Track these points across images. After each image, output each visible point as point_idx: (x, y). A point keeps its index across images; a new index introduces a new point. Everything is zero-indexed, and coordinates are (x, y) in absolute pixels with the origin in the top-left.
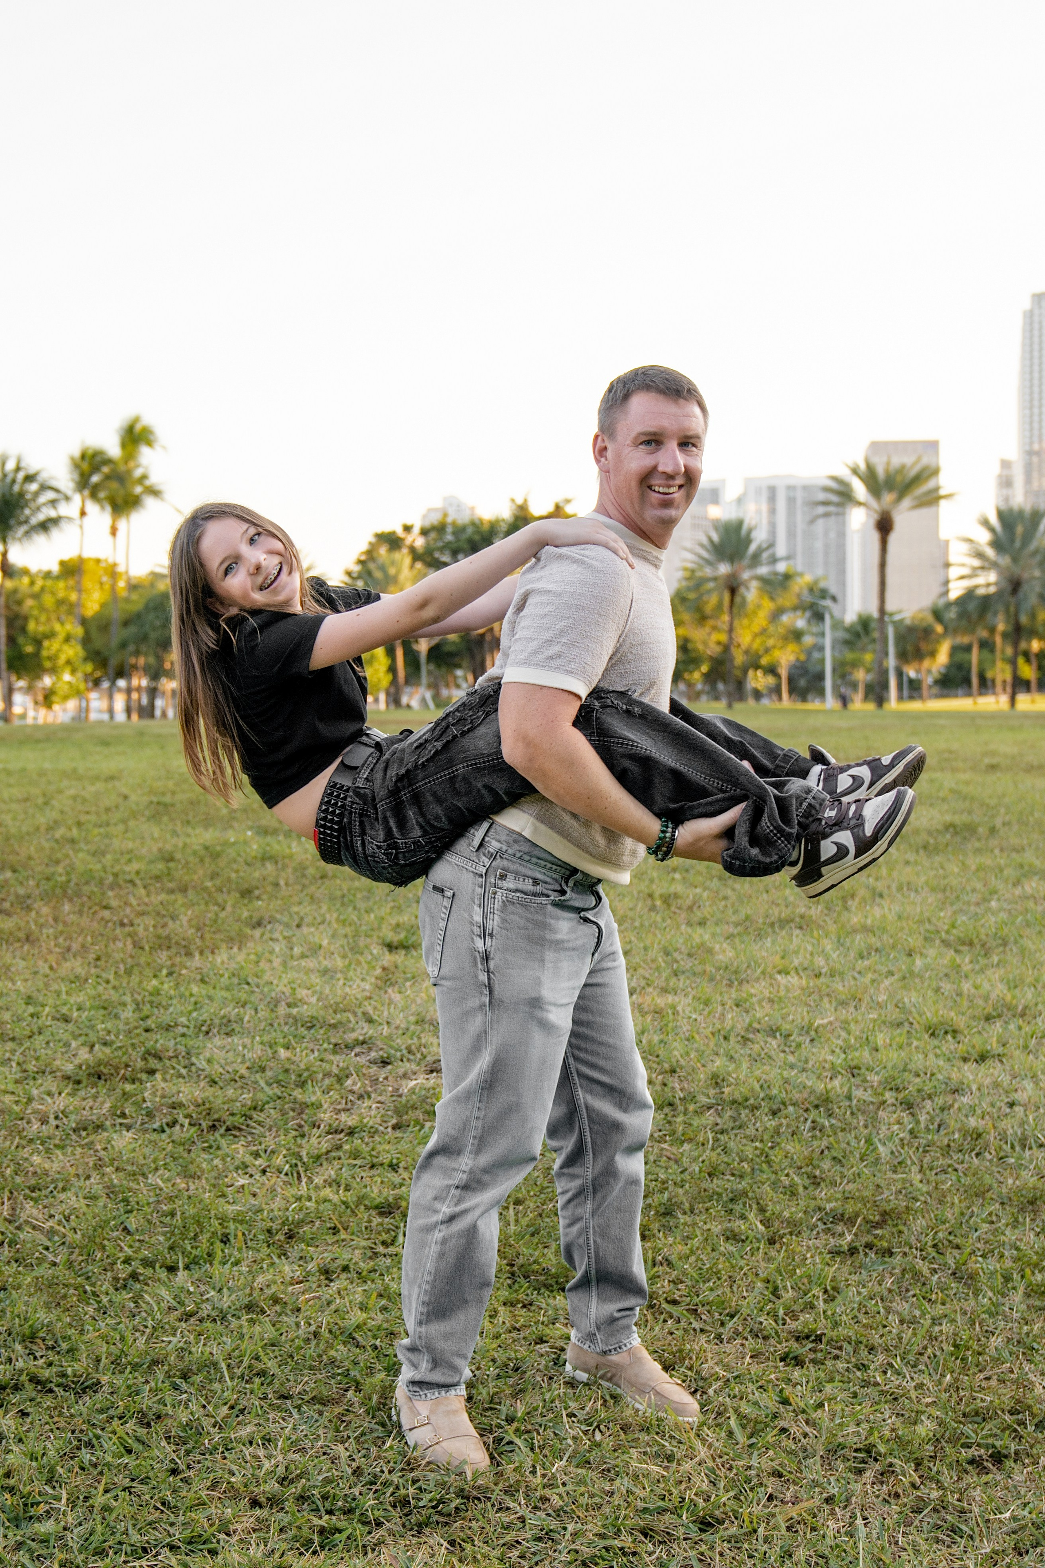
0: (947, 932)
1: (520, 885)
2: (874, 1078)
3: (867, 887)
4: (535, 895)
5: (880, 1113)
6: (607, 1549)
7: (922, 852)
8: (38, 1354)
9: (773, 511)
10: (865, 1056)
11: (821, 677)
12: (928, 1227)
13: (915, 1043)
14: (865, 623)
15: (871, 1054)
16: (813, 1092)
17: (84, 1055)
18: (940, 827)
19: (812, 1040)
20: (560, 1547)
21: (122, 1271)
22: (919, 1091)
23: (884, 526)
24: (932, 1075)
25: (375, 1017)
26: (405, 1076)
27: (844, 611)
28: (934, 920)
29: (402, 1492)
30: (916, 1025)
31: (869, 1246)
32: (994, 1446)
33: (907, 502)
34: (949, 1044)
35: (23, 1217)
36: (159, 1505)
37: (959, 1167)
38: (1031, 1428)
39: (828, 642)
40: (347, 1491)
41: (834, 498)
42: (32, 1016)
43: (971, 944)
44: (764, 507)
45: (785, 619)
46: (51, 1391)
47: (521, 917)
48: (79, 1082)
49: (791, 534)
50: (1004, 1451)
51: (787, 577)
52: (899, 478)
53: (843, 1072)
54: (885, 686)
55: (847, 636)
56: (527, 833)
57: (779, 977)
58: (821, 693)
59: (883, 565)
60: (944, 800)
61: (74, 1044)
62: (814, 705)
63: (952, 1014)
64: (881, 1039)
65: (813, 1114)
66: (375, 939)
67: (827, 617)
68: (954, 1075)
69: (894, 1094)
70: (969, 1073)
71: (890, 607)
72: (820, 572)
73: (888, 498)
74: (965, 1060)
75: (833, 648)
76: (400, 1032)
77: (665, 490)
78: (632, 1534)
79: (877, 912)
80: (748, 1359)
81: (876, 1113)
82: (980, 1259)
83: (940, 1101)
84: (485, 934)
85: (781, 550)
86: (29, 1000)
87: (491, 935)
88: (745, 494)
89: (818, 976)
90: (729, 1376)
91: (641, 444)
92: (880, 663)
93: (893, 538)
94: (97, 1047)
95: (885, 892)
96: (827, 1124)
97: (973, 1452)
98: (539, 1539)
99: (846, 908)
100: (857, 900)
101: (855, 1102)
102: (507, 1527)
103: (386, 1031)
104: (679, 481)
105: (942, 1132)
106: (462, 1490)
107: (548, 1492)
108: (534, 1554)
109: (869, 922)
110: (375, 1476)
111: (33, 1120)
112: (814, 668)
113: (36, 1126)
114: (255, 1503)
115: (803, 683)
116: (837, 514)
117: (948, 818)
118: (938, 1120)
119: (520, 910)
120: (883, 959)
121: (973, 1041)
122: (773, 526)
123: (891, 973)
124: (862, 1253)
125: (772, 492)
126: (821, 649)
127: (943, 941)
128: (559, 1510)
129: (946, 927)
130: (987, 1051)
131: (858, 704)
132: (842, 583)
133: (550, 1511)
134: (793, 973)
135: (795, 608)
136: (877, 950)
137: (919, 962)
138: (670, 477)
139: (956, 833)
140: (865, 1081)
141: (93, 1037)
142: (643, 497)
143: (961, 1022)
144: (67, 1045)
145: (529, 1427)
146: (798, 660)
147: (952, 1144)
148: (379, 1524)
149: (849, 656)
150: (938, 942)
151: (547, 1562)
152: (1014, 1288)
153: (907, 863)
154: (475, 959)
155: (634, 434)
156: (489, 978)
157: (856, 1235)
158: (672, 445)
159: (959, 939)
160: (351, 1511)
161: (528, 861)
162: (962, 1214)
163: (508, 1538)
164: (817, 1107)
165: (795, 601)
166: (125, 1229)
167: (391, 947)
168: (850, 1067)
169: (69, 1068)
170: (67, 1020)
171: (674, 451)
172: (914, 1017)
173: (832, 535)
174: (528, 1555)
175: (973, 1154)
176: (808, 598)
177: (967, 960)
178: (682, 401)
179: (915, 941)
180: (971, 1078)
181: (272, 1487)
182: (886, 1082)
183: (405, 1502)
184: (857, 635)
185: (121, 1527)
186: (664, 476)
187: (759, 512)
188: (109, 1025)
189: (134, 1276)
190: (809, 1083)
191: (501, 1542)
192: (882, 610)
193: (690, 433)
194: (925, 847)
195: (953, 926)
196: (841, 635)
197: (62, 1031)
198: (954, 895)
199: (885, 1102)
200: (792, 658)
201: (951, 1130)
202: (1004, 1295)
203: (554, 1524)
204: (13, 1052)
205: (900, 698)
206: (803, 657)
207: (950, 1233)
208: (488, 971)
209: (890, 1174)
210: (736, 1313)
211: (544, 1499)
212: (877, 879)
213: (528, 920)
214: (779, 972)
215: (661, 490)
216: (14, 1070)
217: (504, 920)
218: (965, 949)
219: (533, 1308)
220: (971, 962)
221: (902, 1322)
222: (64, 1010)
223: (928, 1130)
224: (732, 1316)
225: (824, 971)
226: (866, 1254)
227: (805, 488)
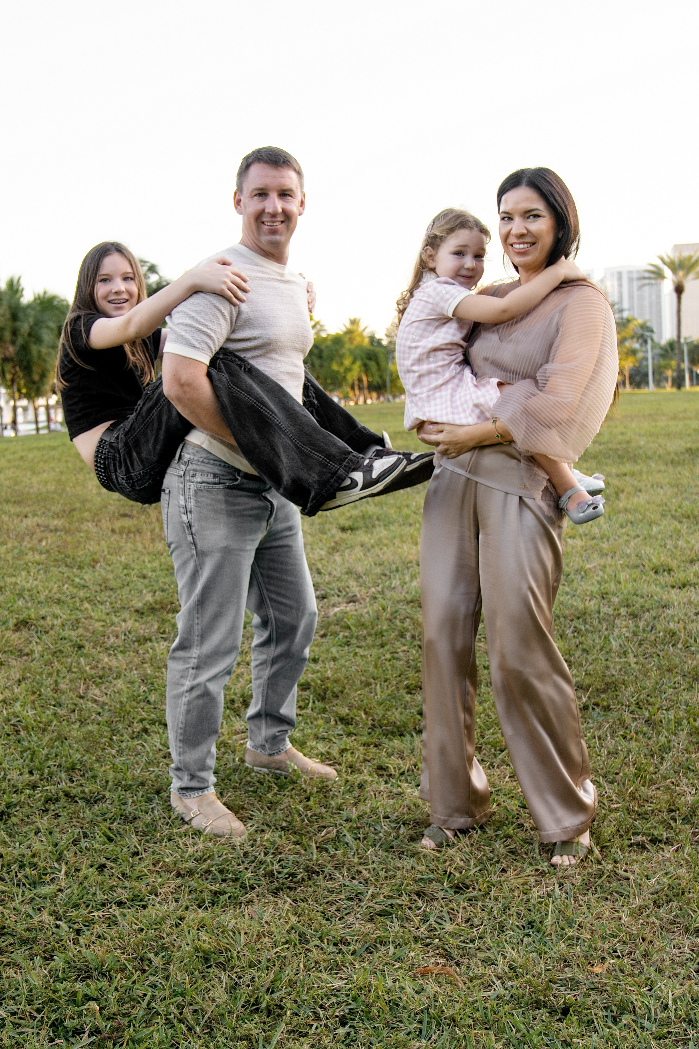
0: (676, 511)
1: (205, 479)
2: (615, 600)
3: (633, 486)
4: (215, 484)
5: (616, 621)
6: (392, 905)
7: (670, 465)
8: (74, 779)
9: (620, 285)
10: (612, 586)
11: (647, 375)
12: (635, 691)
13: (644, 578)
14: (671, 345)
15: (616, 585)
16: (577, 609)
17: (149, 598)
18: (684, 451)
19: (582, 577)
20: (362, 904)
21: (138, 727)
22: (642, 607)
23: (679, 290)
24: (652, 597)
25: (323, 571)
26: (334, 605)
27: (661, 337)
28: (669, 504)
29: (270, 868)
30: (646, 567)
31: (597, 704)
32: (653, 835)
33: (691, 276)
34: (665, 578)
35: (90, 695)
36: (120, 876)
37: (661, 654)
38: (679, 822)
39: (650, 355)
40: (236, 867)
41: (652, 276)
42: (126, 575)
43: (688, 517)
44: (616, 283)
45: (627, 344)
46: (77, 802)
47: (207, 498)
48: (143, 613)
49: (631, 297)
50: (659, 838)
51: (628, 321)
52: (686, 262)
53: (597, 596)
54: (683, 378)
55: (661, 352)
56: (204, 446)
57: (569, 540)
58: (647, 383)
59: (679, 311)
60: (689, 435)
61: (145, 591)
62: (644, 390)
63: (669, 559)
64: (623, 576)
65: (575, 623)
66: (335, 525)
67: (649, 342)
68: (664, 597)
69: (626, 609)
70: (675, 596)
71: (684, 334)
72: (647, 317)
73: (681, 273)
74: (673, 587)
75: (653, 358)
76: (336, 579)
77: (271, 224)
78: (409, 896)
79: (635, 500)
80: (507, 779)
81: (614, 621)
82: (664, 712)
83: (654, 613)
84: (187, 511)
85: (626, 305)
86: (126, 567)
87: (191, 512)
88: (605, 277)
89: (594, 538)
90: (493, 790)
91: (256, 195)
92: (679, 366)
93: (684, 296)
94: (157, 593)
95: (644, 488)
96: (583, 628)
97: (639, 838)
98: (350, 899)
99: (618, 499)
100: (625, 493)
101: (602, 614)
102: (331, 891)
103: (327, 578)
104: (280, 218)
105: (653, 632)
106: (308, 867)
107: (361, 868)
108: (345, 909)
109: (629, 506)
110: (256, 857)
111: (111, 636)
112: (642, 370)
113: (112, 640)
114: (179, 875)
115: (638, 379)
116: (656, 284)
117: (689, 445)
118: (651, 624)
119: (206, 494)
120: (635, 528)
121: (680, 576)
122: (621, 294)
123: (638, 536)
124: (591, 709)
125: (620, 274)
126: (646, 359)
127: (672, 516)
128: (367, 880)
129: (674, 508)
130: (688, 582)
131: (669, 389)
132: (660, 324)
133: (362, 880)
134: (578, 538)
135: (632, 338)
136: (631, 523)
137: (655, 529)
138: (274, 215)
139: (692, 453)
140: (610, 601)
141: (156, 588)
142: (258, 229)
143: (673, 564)
144: (141, 592)
145: (359, 825)
146: (634, 366)
147: (658, 639)
148: (252, 888)
149: (662, 362)
150: (669, 517)
151: (353, 914)
152: (682, 730)
153: (660, 471)
154: (184, 528)
155: (250, 189)
156: (193, 538)
157: (589, 698)
158: (274, 196)
159: (682, 514)
160: (236, 880)
161: (208, 463)
162: (657, 683)
163: (330, 898)
164: (578, 618)
165: (632, 333)
166: (148, 701)
167: (343, 529)
168: (602, 594)
169: (140, 605)
170: (144, 577)
171: (274, 199)
172: (646, 562)
173: (654, 297)
174: (341, 909)
175: (670, 645)
176: (640, 332)
177: (685, 527)
178: (280, 168)
179: (655, 517)
180: (675, 598)
181: (190, 865)
182: (623, 602)
183: (271, 874)
184: (666, 351)
185: (92, 890)
186: (270, 215)
187: (613, 286)
188: (167, 580)
189: (145, 730)
190: (575, 604)
191: (326, 901)
192: (679, 336)
193: (285, 188)
194: (672, 462)
195: (680, 507)
196: (658, 351)
197: (140, 584)
198: (684, 489)
199: (620, 614)
200: (631, 365)
201: (658, 630)
202: (675, 734)
203: (361, 888)
204: (110, 597)
205: (692, 384)
206: (637, 365)
207: (648, 696)
208: (192, 534)
209: (617, 659)
210: (505, 749)
211: (360, 872)
212: (639, 481)
213: (213, 500)
214: (570, 537)
215: (269, 224)
216: (107, 607)
217: (197, 502)
218: (685, 520)
219: (380, 747)
220: (687, 528)
221: (609, 753)
222: (145, 572)
223: (644, 631)
224: (502, 751)
225: (597, 536)
226: (593, 709)
227: (638, 272)
